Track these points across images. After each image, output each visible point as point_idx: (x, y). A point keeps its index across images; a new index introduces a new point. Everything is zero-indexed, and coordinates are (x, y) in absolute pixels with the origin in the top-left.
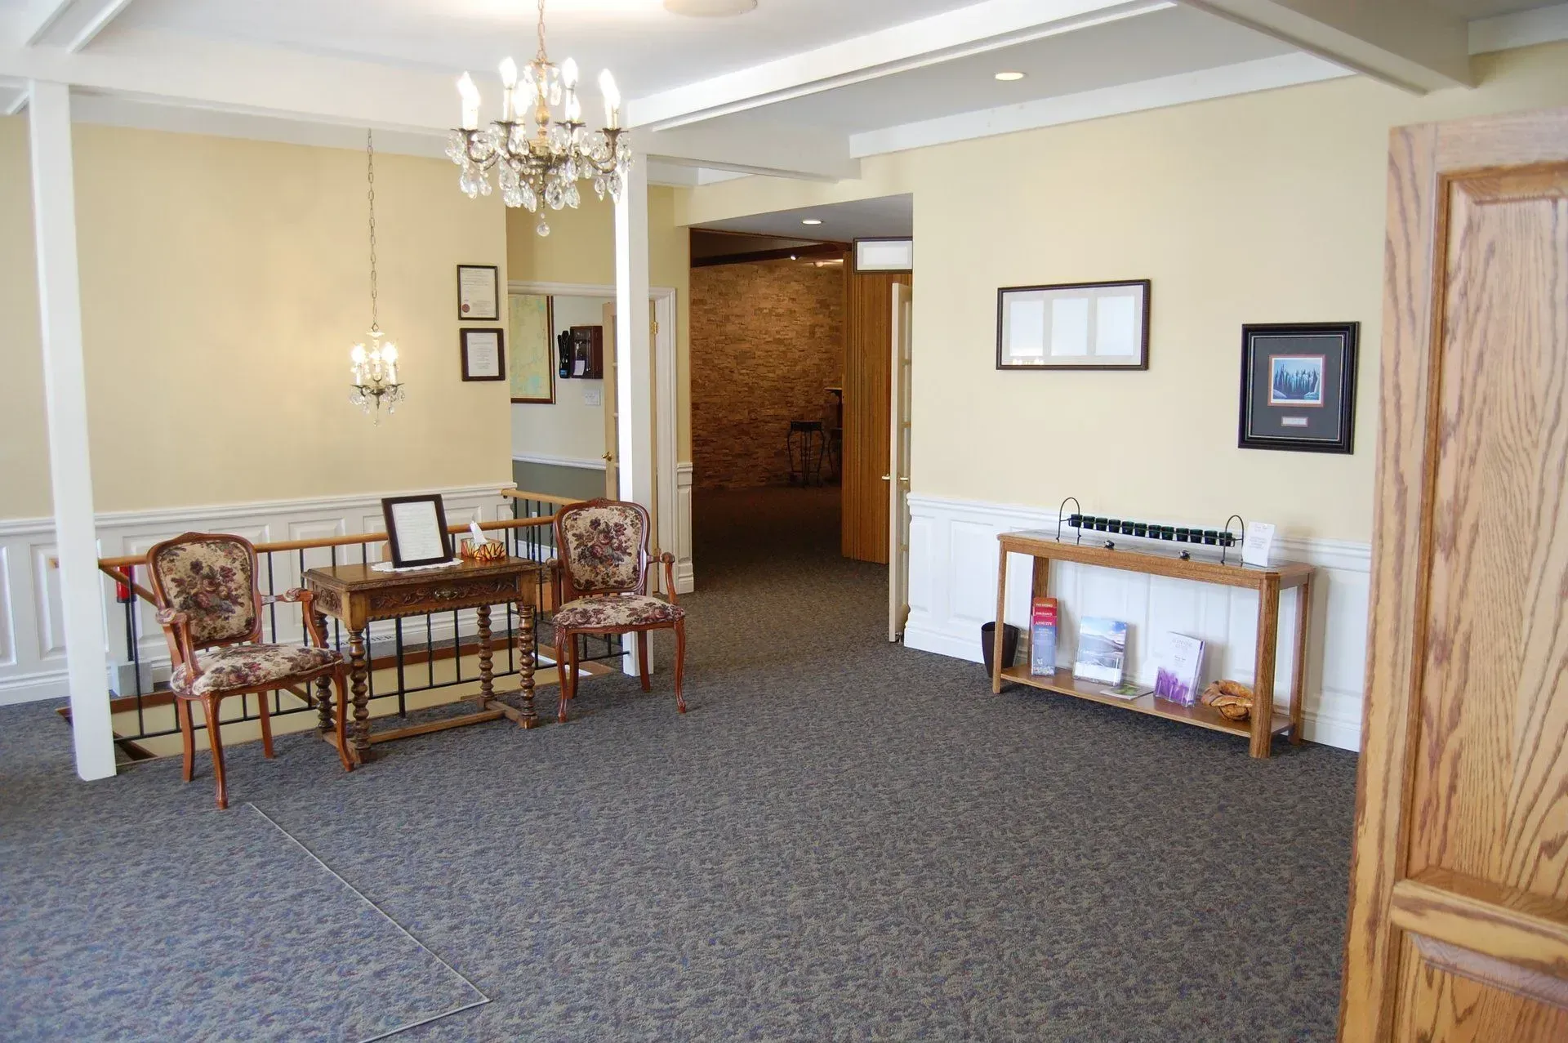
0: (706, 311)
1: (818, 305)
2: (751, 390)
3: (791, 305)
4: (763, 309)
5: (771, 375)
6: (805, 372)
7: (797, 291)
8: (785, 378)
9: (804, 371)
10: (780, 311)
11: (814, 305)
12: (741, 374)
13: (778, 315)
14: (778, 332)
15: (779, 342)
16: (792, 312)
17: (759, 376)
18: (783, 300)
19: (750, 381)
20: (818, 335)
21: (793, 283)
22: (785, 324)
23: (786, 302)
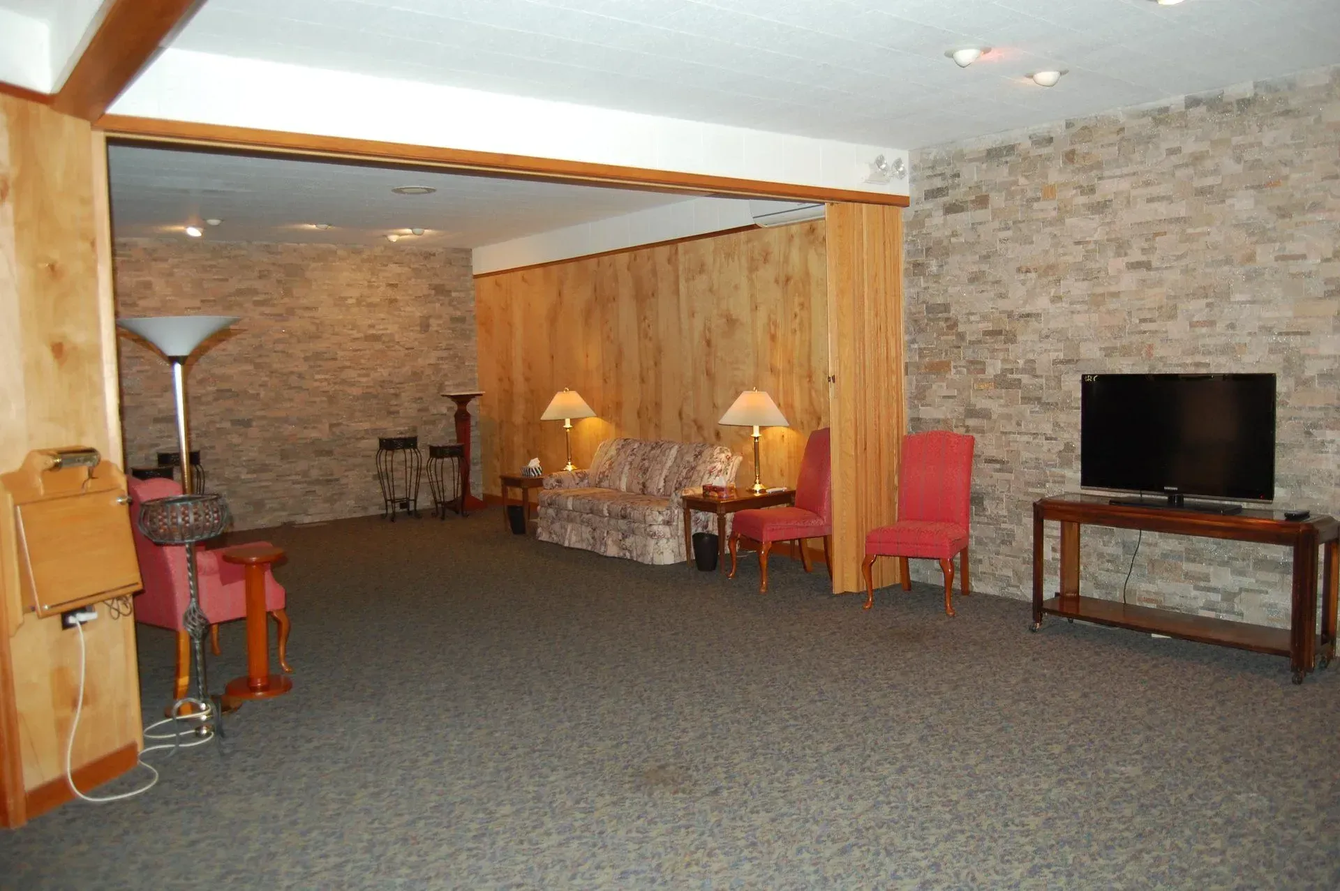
0: (257, 303)
1: (433, 292)
2: (332, 399)
3: (390, 293)
4: (346, 298)
5: (364, 380)
6: (416, 375)
7: (399, 275)
8: (382, 384)
9: (414, 374)
10: (375, 300)
11: (426, 292)
12: (316, 380)
13: (370, 305)
14: (372, 326)
15: (376, 338)
16: (393, 301)
17: (344, 382)
18: (378, 287)
19: (331, 389)
20: (434, 328)
21: (392, 266)
22: (382, 316)
23: (382, 289)
